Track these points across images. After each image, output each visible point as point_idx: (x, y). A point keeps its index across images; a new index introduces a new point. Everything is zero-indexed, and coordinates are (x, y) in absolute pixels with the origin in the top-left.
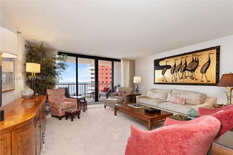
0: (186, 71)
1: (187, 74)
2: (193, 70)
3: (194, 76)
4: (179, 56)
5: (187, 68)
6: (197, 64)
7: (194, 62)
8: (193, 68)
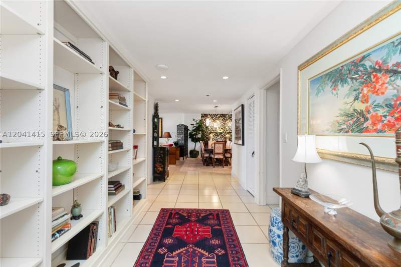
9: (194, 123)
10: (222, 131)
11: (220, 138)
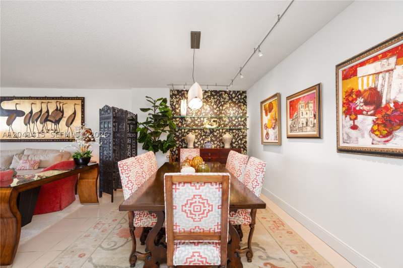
0: (48, 123)
1: (49, 127)
2: (57, 122)
3: (58, 130)
4: (37, 98)
5: (49, 118)
6: (61, 114)
7: (59, 112)
8: (57, 119)
9: (150, 106)
10: (215, 126)
11: (212, 140)
